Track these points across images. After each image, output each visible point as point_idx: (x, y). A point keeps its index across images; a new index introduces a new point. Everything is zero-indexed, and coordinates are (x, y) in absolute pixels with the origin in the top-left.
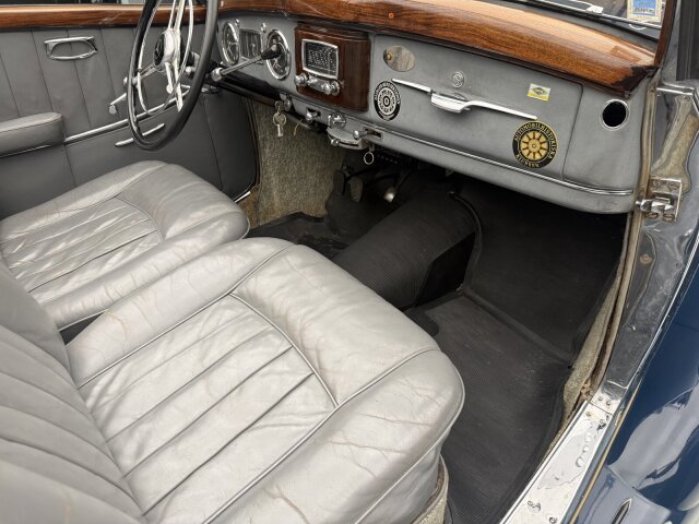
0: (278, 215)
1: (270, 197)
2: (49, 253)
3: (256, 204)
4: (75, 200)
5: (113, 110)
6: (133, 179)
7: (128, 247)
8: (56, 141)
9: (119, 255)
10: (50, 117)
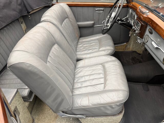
0: (130, 50)
1: (130, 46)
2: (83, 46)
3: (126, 46)
4: (91, 38)
5: (103, 23)
6: (101, 36)
7: (93, 50)
8: (92, 26)
9: (91, 50)
10: (92, 22)
